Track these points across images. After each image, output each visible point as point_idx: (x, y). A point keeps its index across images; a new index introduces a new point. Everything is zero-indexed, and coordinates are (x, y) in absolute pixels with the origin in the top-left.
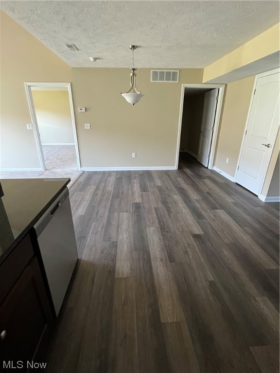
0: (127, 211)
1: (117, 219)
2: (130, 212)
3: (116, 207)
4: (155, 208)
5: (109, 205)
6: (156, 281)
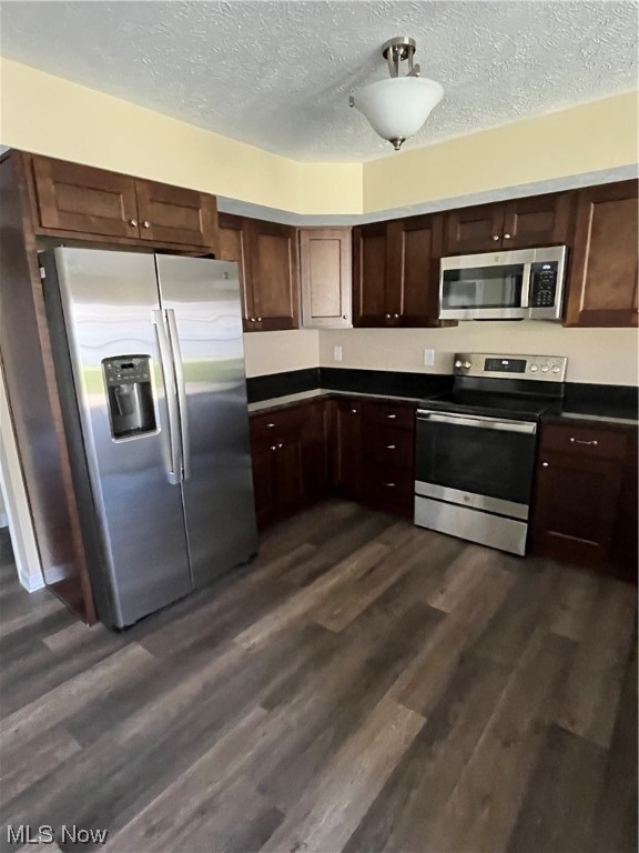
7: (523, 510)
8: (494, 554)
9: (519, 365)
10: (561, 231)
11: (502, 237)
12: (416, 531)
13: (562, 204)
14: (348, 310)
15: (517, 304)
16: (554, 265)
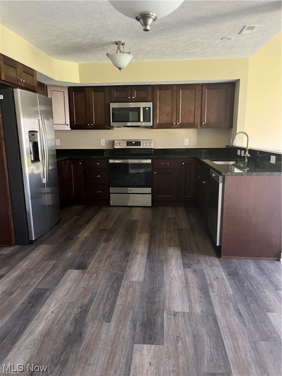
0: (175, 314)
1: (192, 297)
2: (169, 313)
3: (203, 331)
4: (109, 321)
5: (228, 343)
6: (148, 244)
7: (149, 190)
8: (142, 208)
9: (138, 143)
10: (149, 98)
11: (131, 97)
12: (112, 208)
13: (150, 89)
14: (68, 122)
15: (139, 121)
16: (149, 108)
